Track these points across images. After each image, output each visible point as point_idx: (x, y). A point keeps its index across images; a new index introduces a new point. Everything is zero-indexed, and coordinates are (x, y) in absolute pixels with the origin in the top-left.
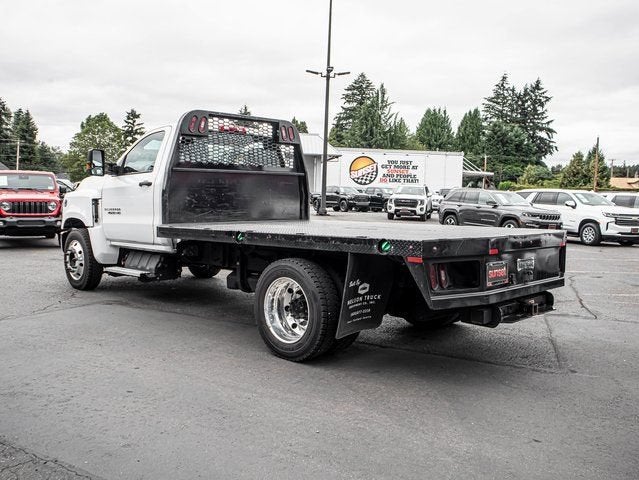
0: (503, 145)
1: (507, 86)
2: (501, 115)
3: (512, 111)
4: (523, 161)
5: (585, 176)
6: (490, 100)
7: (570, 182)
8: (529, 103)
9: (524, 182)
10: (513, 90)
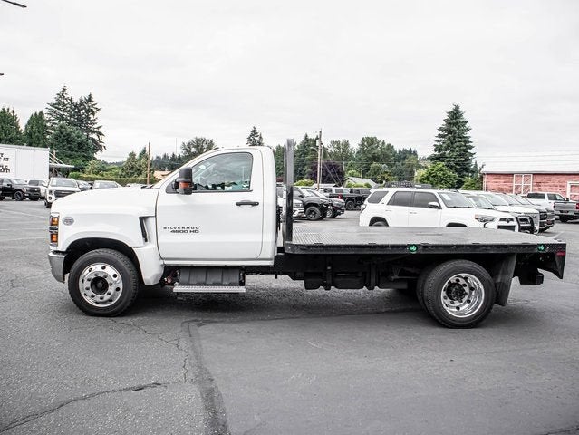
0: (68, 143)
1: (66, 96)
2: (61, 118)
3: (71, 116)
4: (84, 156)
5: (138, 170)
6: (53, 105)
7: (127, 174)
8: (84, 111)
9: (89, 173)
10: (71, 100)
